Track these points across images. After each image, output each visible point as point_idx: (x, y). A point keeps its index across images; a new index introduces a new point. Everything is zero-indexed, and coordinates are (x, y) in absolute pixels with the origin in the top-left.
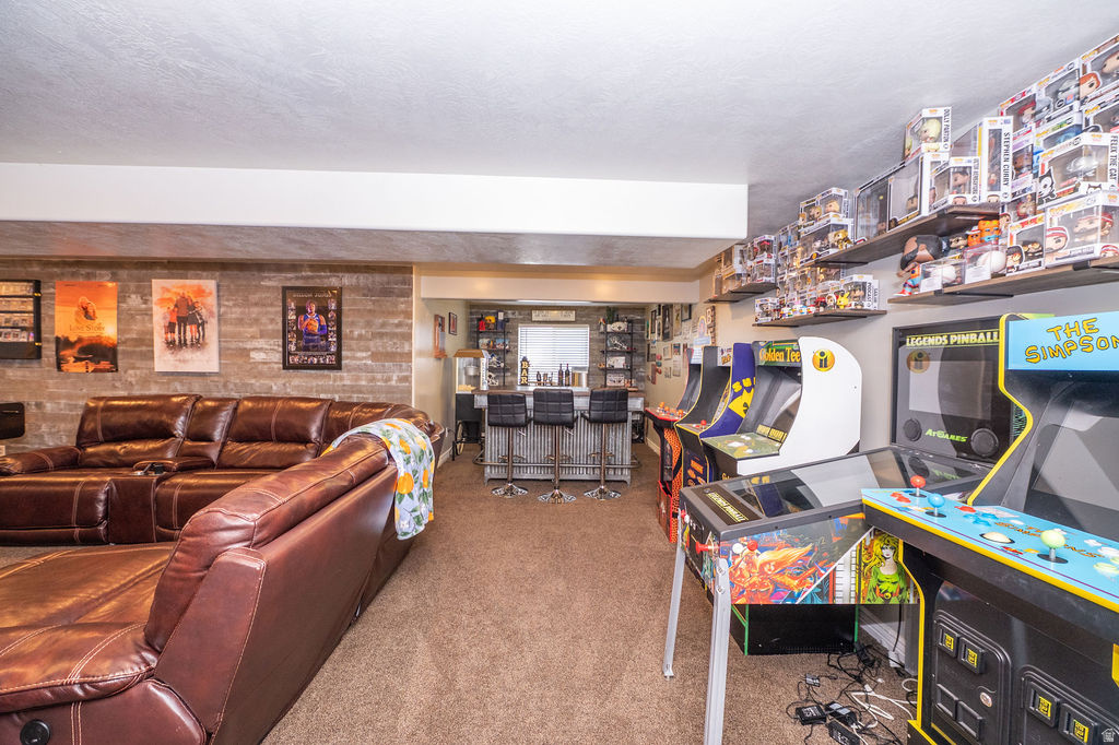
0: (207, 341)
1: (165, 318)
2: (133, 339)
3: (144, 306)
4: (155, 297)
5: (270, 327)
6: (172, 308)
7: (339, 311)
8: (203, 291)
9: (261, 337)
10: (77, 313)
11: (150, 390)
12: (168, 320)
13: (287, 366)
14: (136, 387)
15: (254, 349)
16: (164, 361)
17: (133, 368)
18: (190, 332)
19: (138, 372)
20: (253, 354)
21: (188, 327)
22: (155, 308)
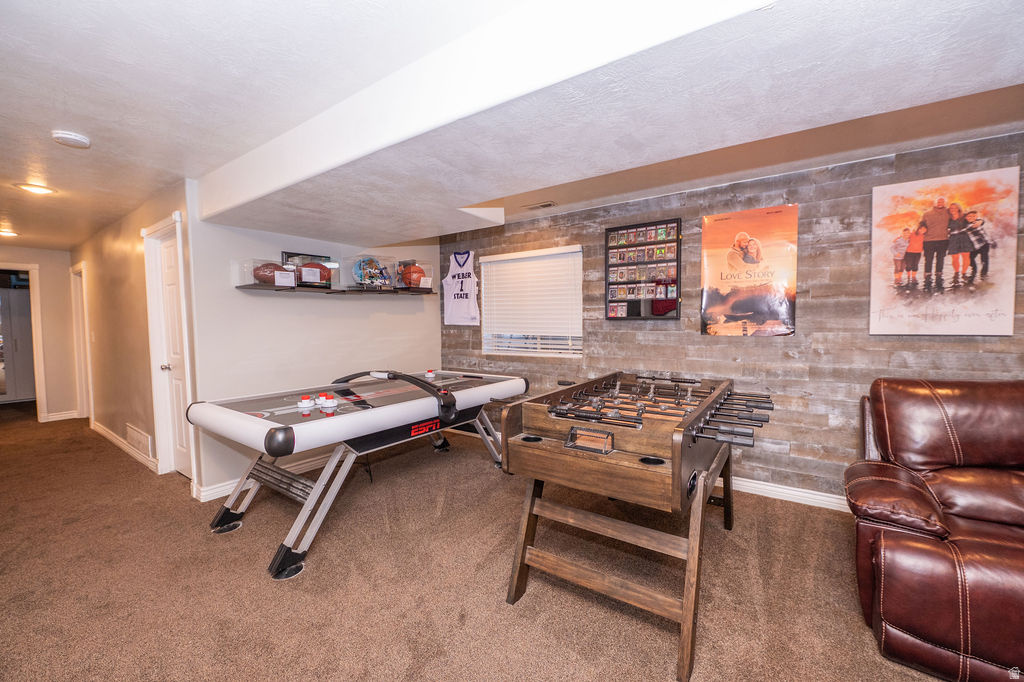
0: (990, 280)
1: (896, 248)
2: (822, 286)
3: (844, 234)
4: (878, 215)
6: (913, 227)
8: (991, 191)
10: (731, 256)
11: (852, 362)
12: (903, 250)
14: (825, 358)
16: (888, 316)
17: (821, 329)
18: (952, 266)
19: (830, 335)
21: (948, 260)
22: (876, 233)
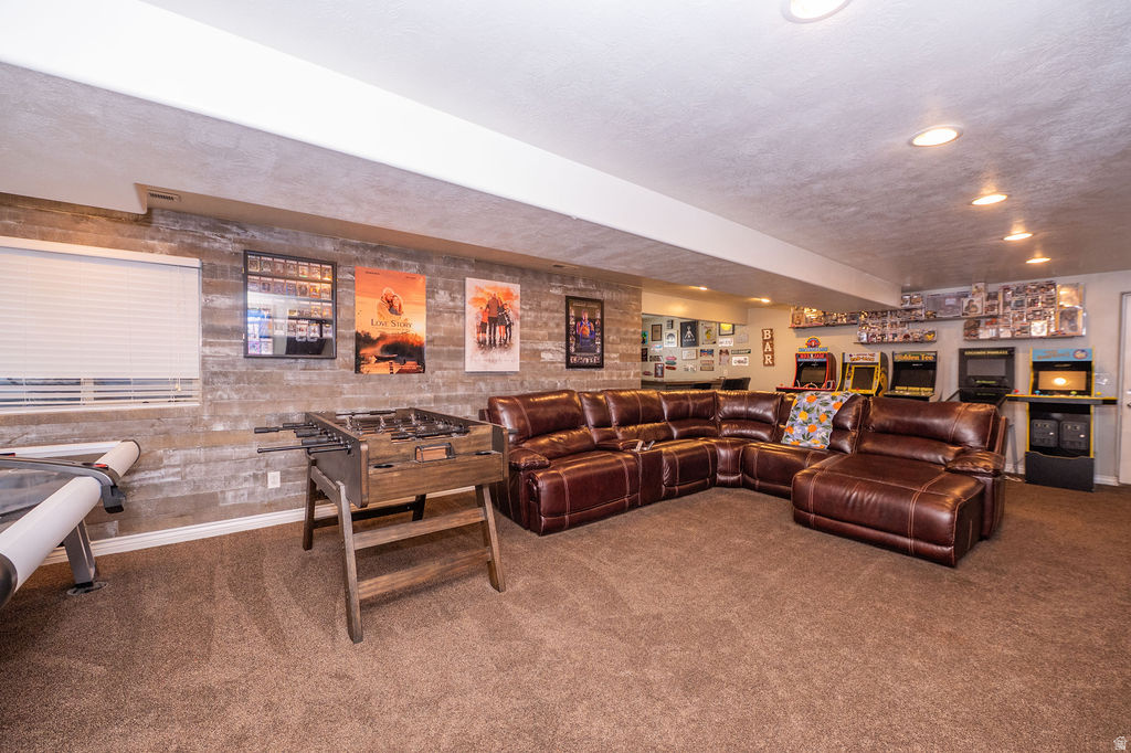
1: (477, 318)
2: (440, 338)
3: (451, 304)
4: (469, 296)
5: (556, 331)
6: (484, 308)
7: (602, 320)
8: (511, 294)
9: (550, 339)
10: (380, 306)
12: (480, 320)
13: (569, 366)
14: (442, 389)
15: (543, 350)
16: (475, 360)
17: (440, 369)
18: (499, 332)
19: (445, 373)
20: (543, 355)
21: (498, 328)
22: (468, 307)
